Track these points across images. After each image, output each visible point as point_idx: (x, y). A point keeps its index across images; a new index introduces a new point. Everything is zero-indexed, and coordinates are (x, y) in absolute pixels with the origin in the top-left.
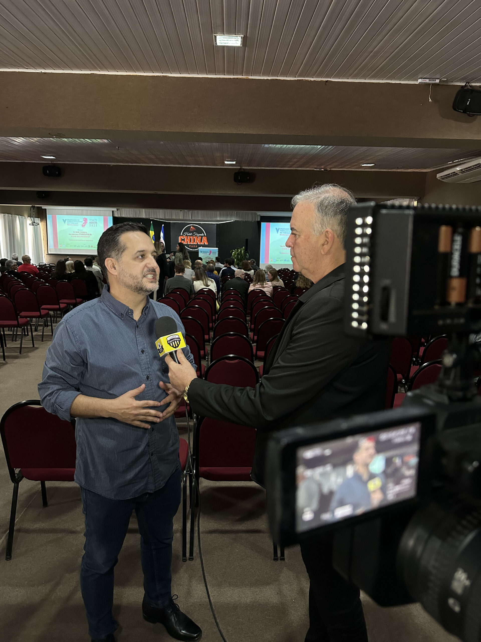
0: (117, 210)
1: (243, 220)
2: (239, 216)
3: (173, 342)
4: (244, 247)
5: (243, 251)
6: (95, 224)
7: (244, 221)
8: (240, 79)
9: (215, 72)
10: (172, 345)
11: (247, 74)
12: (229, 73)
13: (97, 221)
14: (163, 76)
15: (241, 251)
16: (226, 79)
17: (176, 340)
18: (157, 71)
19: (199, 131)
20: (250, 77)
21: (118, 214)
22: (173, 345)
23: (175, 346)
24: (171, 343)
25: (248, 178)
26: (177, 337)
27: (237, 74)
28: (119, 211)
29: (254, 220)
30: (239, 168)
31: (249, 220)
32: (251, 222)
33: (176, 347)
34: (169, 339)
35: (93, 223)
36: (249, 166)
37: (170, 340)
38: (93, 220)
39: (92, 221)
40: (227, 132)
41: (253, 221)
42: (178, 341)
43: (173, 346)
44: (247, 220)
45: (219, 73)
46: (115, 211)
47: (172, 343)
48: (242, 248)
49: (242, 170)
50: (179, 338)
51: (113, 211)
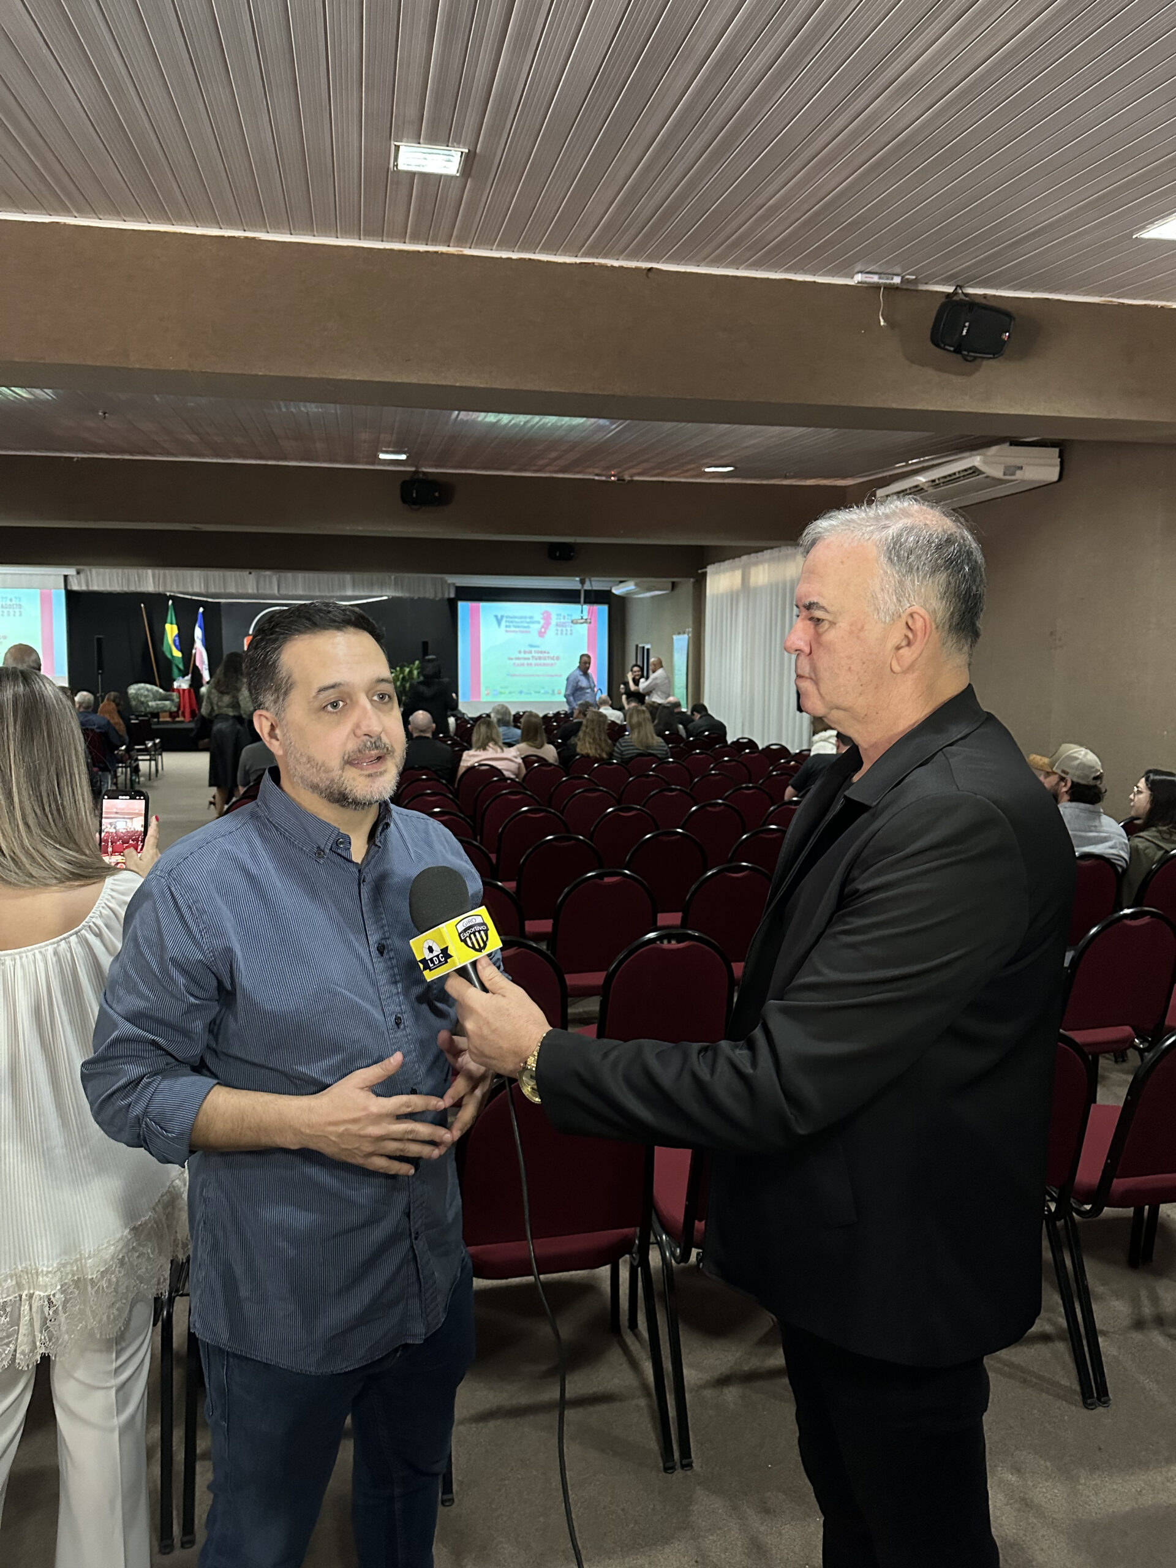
0: (78, 573)
1: (412, 596)
2: (402, 587)
3: (472, 936)
4: (417, 662)
5: (415, 672)
6: (17, 611)
7: (416, 598)
8: (442, 253)
9: (380, 235)
10: (470, 945)
11: (461, 241)
12: (416, 238)
13: (22, 603)
14: (246, 238)
15: (411, 672)
16: (408, 252)
17: (477, 928)
18: (231, 225)
20: (467, 252)
21: (79, 584)
22: (472, 943)
23: (477, 947)
24: (468, 939)
25: (437, 494)
26: (479, 920)
27: (435, 241)
28: (82, 576)
29: (439, 596)
30: (413, 469)
31: (427, 595)
32: (433, 601)
33: (480, 950)
34: (461, 928)
35: (10, 606)
36: (437, 467)
37: (465, 930)
38: (11, 600)
39: (8, 602)
40: (415, 381)
41: (437, 599)
42: (482, 933)
43: (474, 948)
44: (422, 596)
45: (391, 237)
46: (73, 576)
47: (471, 939)
48: (414, 664)
49: (421, 476)
50: (484, 924)
51: (66, 577)
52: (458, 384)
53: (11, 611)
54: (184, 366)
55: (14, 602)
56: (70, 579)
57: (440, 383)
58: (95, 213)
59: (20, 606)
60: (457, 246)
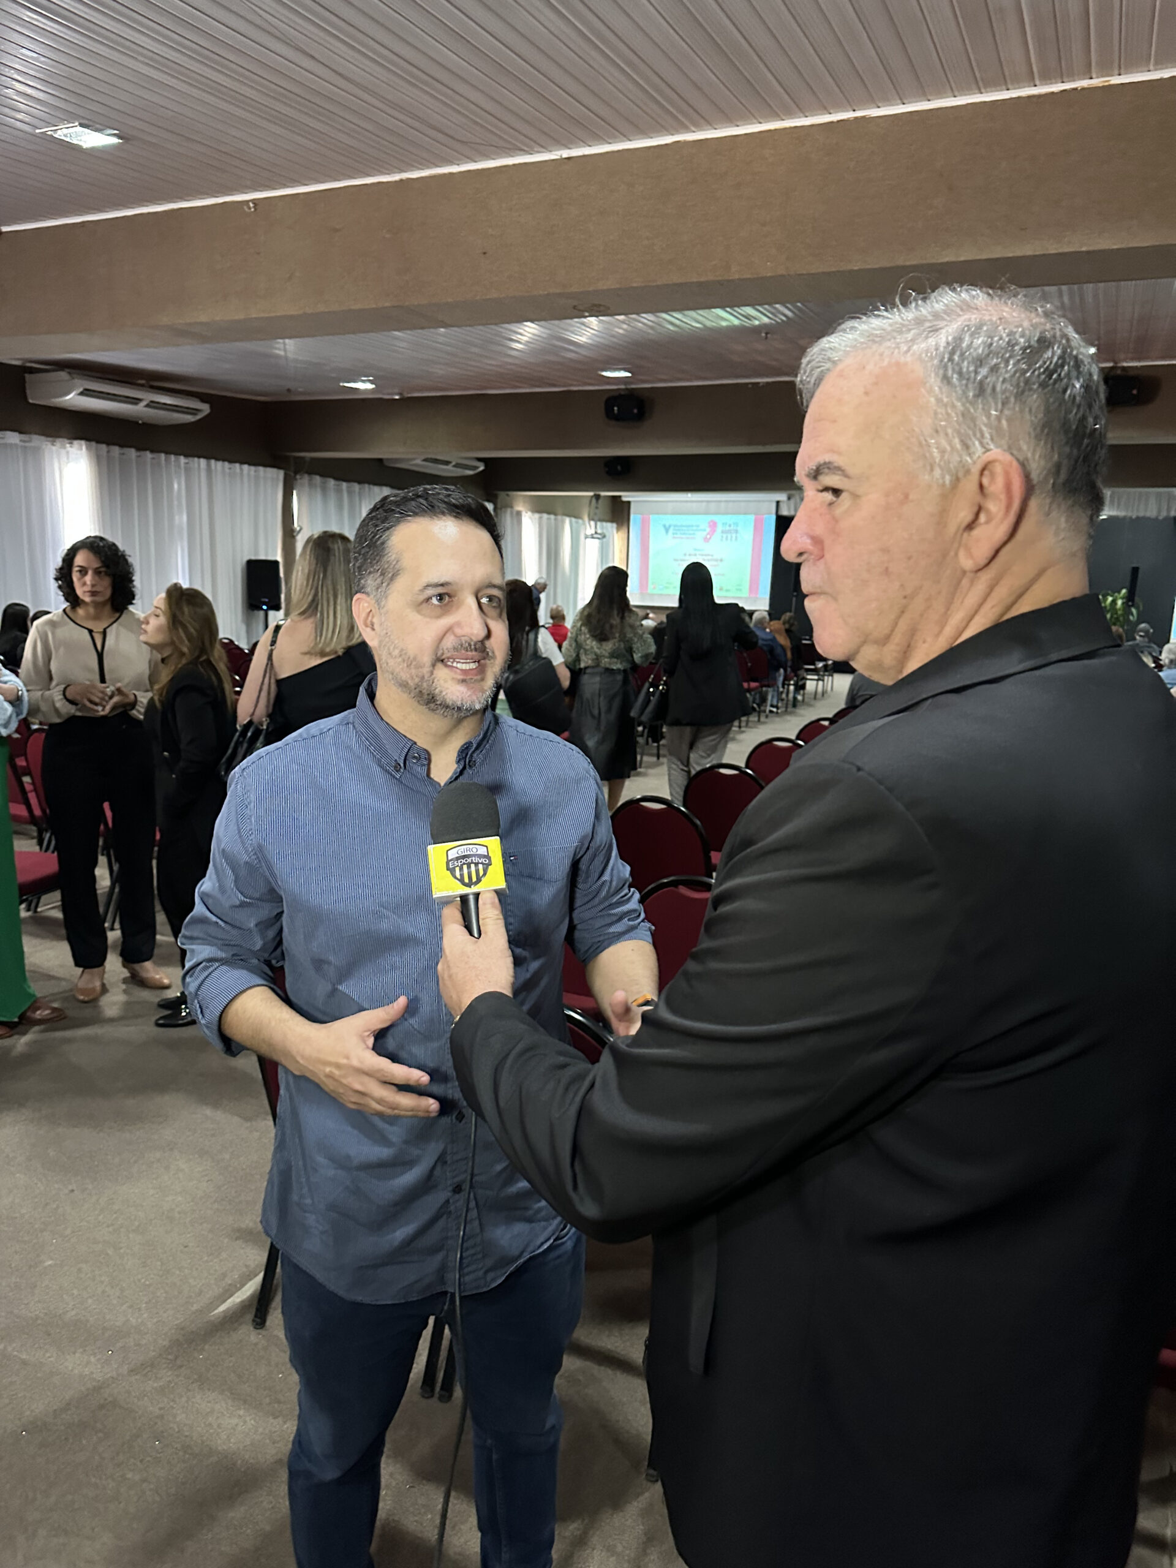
0: (789, 498)
1: (1129, 514)
2: (1119, 504)
3: (465, 867)
4: (1124, 591)
5: (1120, 602)
6: (734, 535)
7: (1134, 517)
8: (1083, 89)
9: (1004, 83)
10: (458, 876)
11: (1106, 68)
12: (1046, 78)
13: (739, 528)
14: (856, 118)
15: (1114, 602)
16: (1040, 96)
17: (474, 859)
18: (840, 107)
19: (946, 260)
20: (1116, 80)
21: (789, 509)
22: (462, 875)
23: (466, 880)
24: (457, 869)
25: (1135, 392)
26: (482, 851)
27: (1072, 77)
28: (792, 501)
29: (1164, 514)
30: (1111, 364)
31: (1148, 514)
32: (1156, 519)
33: (469, 885)
34: (453, 854)
35: (729, 532)
36: (1139, 359)
37: (457, 859)
38: (730, 526)
39: (728, 528)
40: (1030, 253)
41: (1161, 518)
42: (480, 866)
43: (462, 880)
44: (1141, 514)
45: (1017, 82)
46: (783, 502)
47: (461, 869)
48: (1119, 592)
49: (1119, 372)
50: (488, 857)
51: (778, 503)
52: (1084, 249)
53: (729, 536)
54: (781, 271)
55: (732, 528)
56: (781, 505)
57: (1061, 251)
58: (710, 124)
59: (736, 532)
60: (1103, 76)
